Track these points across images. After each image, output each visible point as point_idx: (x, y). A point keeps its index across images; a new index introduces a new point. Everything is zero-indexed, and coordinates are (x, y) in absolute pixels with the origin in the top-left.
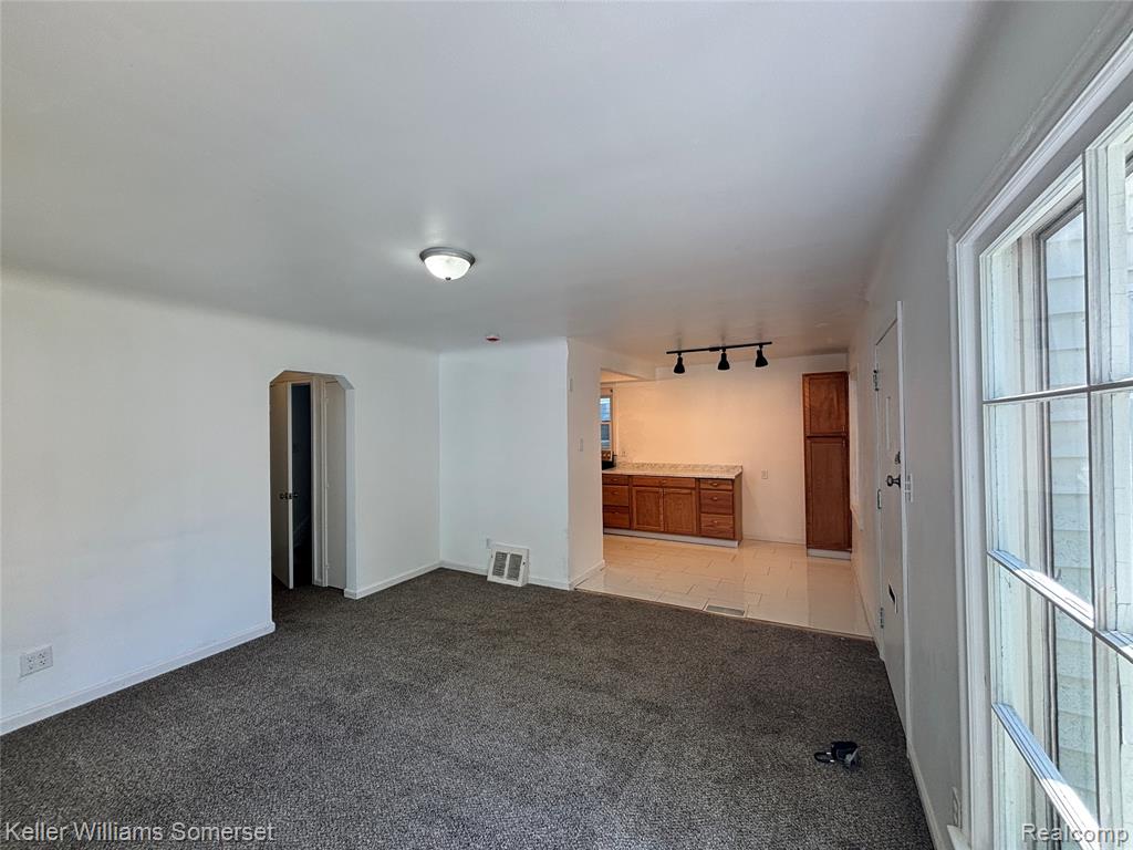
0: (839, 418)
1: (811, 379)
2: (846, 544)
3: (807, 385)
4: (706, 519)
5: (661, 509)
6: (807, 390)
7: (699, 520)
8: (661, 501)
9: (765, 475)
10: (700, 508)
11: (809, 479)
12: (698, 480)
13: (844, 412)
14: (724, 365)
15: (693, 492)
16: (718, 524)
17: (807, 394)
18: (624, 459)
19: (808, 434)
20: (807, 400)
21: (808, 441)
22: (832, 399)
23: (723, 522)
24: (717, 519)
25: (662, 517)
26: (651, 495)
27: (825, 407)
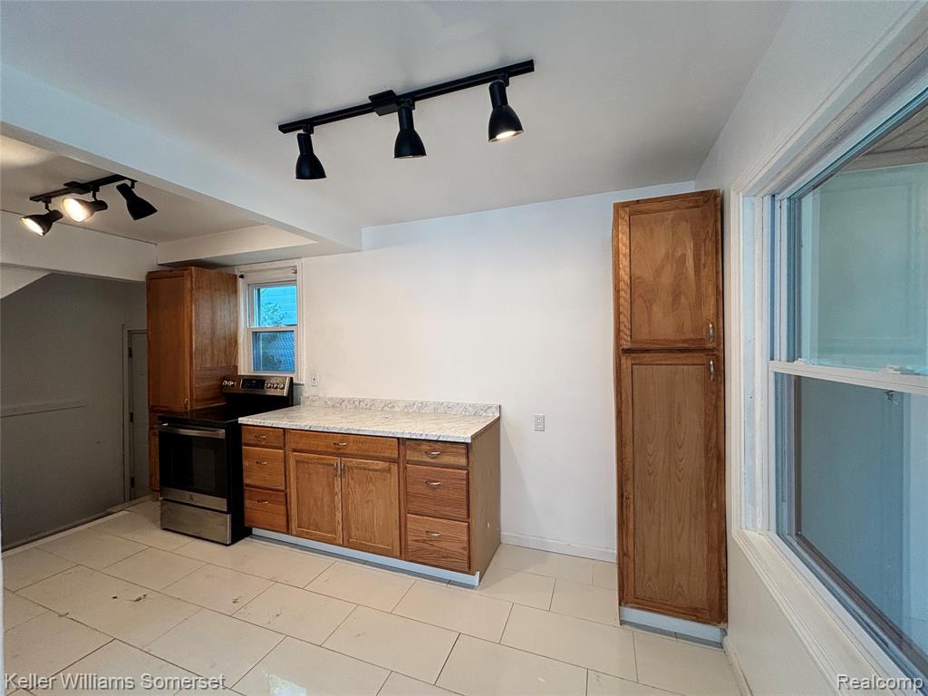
0: (699, 302)
1: (631, 212)
2: (715, 609)
3: (624, 228)
4: (417, 525)
5: (338, 499)
6: (624, 238)
7: (402, 527)
8: (338, 482)
9: (540, 424)
10: (407, 501)
11: (629, 450)
12: (401, 441)
13: (711, 290)
14: (409, 145)
15: (394, 468)
16: (438, 539)
17: (624, 250)
18: (314, 389)
19: (626, 345)
20: (624, 262)
21: (626, 362)
22: (683, 258)
23: (450, 534)
24: (439, 528)
25: (339, 515)
26: (321, 469)
27: (667, 279)
